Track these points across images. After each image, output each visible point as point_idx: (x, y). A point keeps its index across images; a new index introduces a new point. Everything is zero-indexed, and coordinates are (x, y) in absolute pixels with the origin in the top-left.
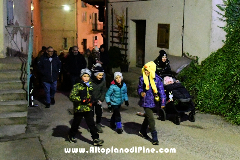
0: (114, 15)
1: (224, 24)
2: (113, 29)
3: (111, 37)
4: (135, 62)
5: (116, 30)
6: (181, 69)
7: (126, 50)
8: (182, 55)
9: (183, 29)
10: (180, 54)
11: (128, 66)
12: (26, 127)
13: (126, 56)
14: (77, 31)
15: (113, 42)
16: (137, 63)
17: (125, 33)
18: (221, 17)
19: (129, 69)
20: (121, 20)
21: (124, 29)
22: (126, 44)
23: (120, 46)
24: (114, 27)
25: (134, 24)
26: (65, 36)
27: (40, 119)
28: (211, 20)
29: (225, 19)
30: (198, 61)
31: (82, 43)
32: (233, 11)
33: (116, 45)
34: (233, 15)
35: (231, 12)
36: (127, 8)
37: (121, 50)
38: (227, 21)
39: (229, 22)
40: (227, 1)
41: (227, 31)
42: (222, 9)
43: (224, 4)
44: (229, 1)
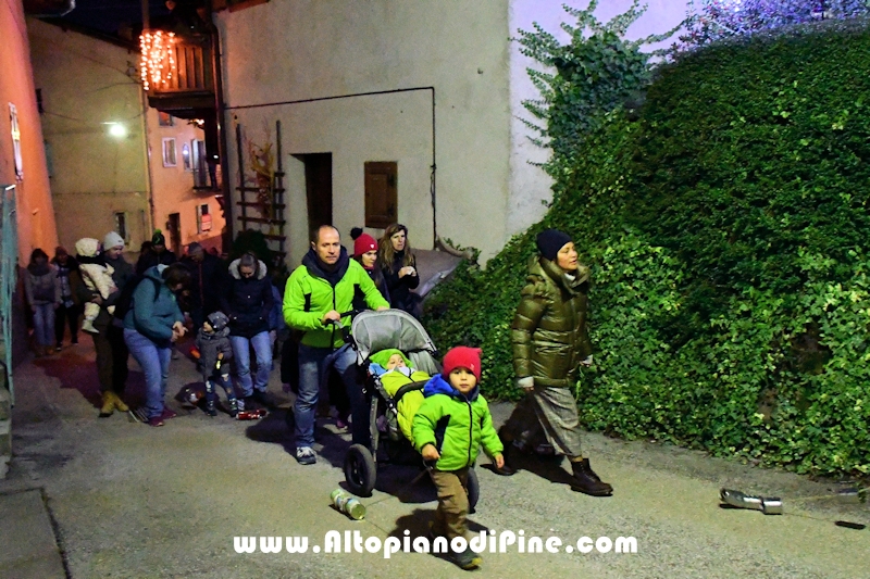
0: (243, 144)
1: (546, 156)
2: (242, 182)
3: (238, 203)
5: (252, 185)
6: (433, 285)
7: (282, 239)
8: (435, 246)
9: (434, 172)
10: (429, 246)
13: (282, 254)
14: (151, 193)
15: (244, 219)
17: (275, 191)
18: (536, 135)
20: (265, 157)
21: (272, 181)
22: (282, 223)
23: (265, 229)
24: (246, 178)
25: (301, 165)
26: (119, 208)
28: (510, 145)
29: (548, 140)
30: (479, 262)
31: (167, 224)
32: (569, 118)
33: (253, 226)
34: (570, 129)
35: (563, 122)
36: (278, 123)
37: (267, 241)
38: (554, 145)
39: (560, 149)
40: (553, 91)
41: (555, 173)
42: (539, 114)
43: (542, 99)
44: (558, 90)
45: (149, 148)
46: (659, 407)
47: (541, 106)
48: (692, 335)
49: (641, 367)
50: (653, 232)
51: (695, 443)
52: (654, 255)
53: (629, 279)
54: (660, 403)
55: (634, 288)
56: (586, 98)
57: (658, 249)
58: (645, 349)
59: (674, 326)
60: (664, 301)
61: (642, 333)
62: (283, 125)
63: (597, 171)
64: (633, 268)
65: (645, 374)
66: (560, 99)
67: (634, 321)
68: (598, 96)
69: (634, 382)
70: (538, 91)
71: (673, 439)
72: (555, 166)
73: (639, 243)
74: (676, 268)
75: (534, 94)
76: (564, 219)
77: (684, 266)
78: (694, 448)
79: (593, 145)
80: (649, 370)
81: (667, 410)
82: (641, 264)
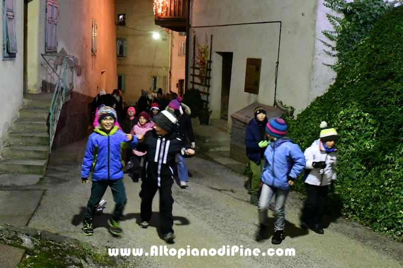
0: (196, 46)
1: (334, 61)
2: (194, 65)
3: (191, 75)
4: (220, 111)
5: (197, 66)
7: (208, 94)
8: (274, 105)
9: (277, 66)
10: (272, 104)
11: (208, 117)
13: (207, 102)
14: (171, 68)
15: (193, 83)
16: (221, 113)
17: (207, 70)
18: (329, 49)
19: (210, 121)
20: (204, 53)
21: (206, 65)
22: (209, 86)
23: (201, 89)
24: (196, 62)
25: (220, 58)
26: (154, 74)
28: (314, 55)
29: (336, 52)
30: (294, 115)
31: (177, 84)
32: (348, 42)
33: (196, 87)
34: (348, 48)
35: (345, 43)
36: (212, 36)
37: (201, 94)
38: (339, 56)
39: (342, 58)
40: (341, 26)
41: (338, 71)
42: (331, 39)
43: (334, 30)
44: (343, 26)
45: (172, 45)
46: (353, 200)
47: (333, 34)
48: (377, 164)
49: (350, 178)
50: (366, 106)
51: (368, 222)
52: (364, 117)
53: (350, 129)
54: (354, 199)
55: (352, 134)
56: (359, 31)
57: (366, 114)
58: (353, 168)
59: (369, 157)
60: (367, 143)
61: (354, 159)
63: (351, 71)
64: (352, 123)
65: (351, 182)
66: (344, 31)
67: (349, 152)
68: (367, 30)
69: (344, 185)
70: (332, 26)
71: (358, 219)
72: (339, 67)
73: (357, 110)
74: (374, 126)
75: (330, 28)
76: (331, 95)
77: (379, 125)
78: (366, 225)
79: (351, 56)
80: (354, 180)
81: (357, 203)
82: (357, 121)
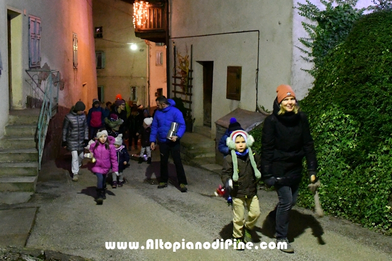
0: (177, 56)
1: (311, 66)
2: (175, 74)
3: (173, 84)
4: (203, 119)
5: (179, 75)
6: (251, 129)
7: (190, 102)
8: (257, 110)
9: (257, 73)
10: (254, 109)
11: (192, 125)
12: (31, 196)
13: (190, 110)
14: (149, 78)
15: (175, 92)
16: (204, 120)
17: (189, 79)
18: (306, 55)
19: (193, 128)
20: (185, 62)
21: (187, 74)
22: (191, 95)
23: (183, 97)
24: (177, 72)
25: (201, 67)
26: (133, 85)
27: (57, 187)
28: (292, 60)
29: (312, 58)
31: (156, 93)
32: (323, 48)
33: (178, 96)
34: (324, 53)
35: (320, 49)
36: (192, 46)
37: (184, 103)
38: (315, 61)
39: (318, 63)
40: (315, 33)
41: (316, 75)
42: (308, 45)
43: (309, 37)
44: (318, 33)
45: (150, 56)
46: (341, 198)
47: (309, 41)
48: (361, 162)
49: (336, 177)
50: (346, 107)
51: (356, 219)
52: (346, 119)
53: (333, 131)
54: (342, 197)
55: (335, 135)
56: (333, 37)
57: (347, 116)
58: (338, 168)
59: (352, 156)
60: (350, 143)
61: (338, 159)
62: (194, 47)
63: (328, 75)
64: (335, 125)
65: (337, 181)
66: (318, 38)
67: (333, 152)
68: (339, 37)
69: (331, 184)
70: (307, 34)
71: (347, 216)
72: (315, 72)
73: (339, 112)
74: (355, 126)
75: (306, 35)
76: (311, 98)
77: (359, 125)
78: (355, 222)
79: (328, 61)
80: (339, 179)
81: (345, 200)
82: (339, 123)
